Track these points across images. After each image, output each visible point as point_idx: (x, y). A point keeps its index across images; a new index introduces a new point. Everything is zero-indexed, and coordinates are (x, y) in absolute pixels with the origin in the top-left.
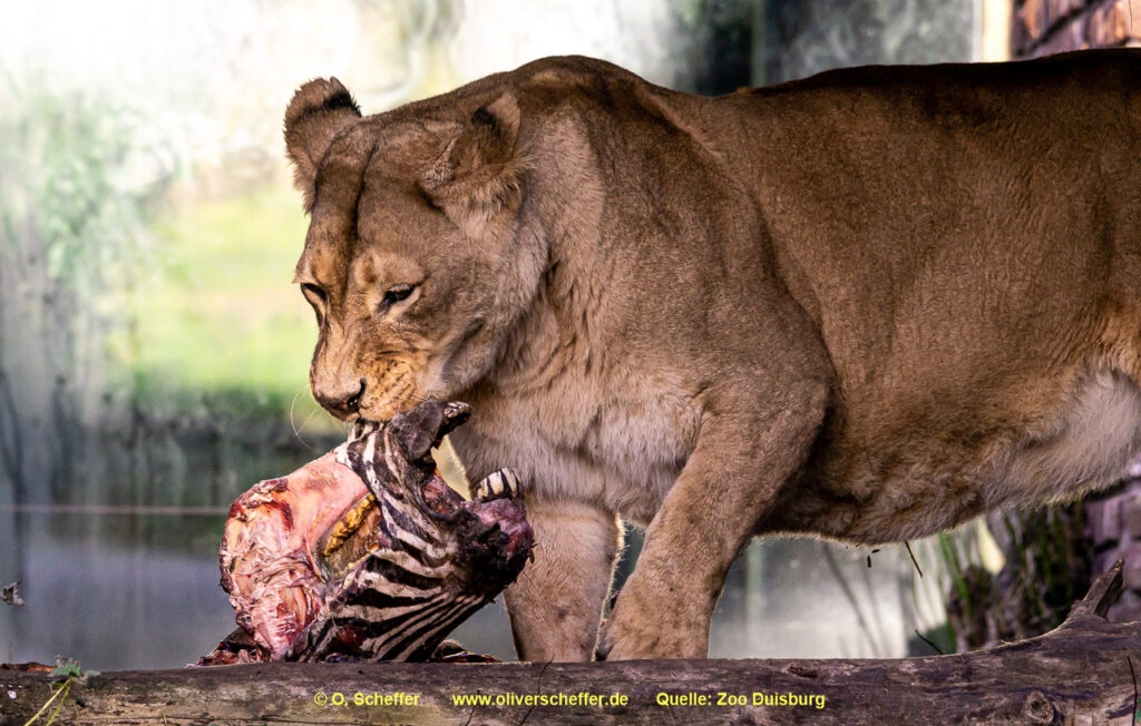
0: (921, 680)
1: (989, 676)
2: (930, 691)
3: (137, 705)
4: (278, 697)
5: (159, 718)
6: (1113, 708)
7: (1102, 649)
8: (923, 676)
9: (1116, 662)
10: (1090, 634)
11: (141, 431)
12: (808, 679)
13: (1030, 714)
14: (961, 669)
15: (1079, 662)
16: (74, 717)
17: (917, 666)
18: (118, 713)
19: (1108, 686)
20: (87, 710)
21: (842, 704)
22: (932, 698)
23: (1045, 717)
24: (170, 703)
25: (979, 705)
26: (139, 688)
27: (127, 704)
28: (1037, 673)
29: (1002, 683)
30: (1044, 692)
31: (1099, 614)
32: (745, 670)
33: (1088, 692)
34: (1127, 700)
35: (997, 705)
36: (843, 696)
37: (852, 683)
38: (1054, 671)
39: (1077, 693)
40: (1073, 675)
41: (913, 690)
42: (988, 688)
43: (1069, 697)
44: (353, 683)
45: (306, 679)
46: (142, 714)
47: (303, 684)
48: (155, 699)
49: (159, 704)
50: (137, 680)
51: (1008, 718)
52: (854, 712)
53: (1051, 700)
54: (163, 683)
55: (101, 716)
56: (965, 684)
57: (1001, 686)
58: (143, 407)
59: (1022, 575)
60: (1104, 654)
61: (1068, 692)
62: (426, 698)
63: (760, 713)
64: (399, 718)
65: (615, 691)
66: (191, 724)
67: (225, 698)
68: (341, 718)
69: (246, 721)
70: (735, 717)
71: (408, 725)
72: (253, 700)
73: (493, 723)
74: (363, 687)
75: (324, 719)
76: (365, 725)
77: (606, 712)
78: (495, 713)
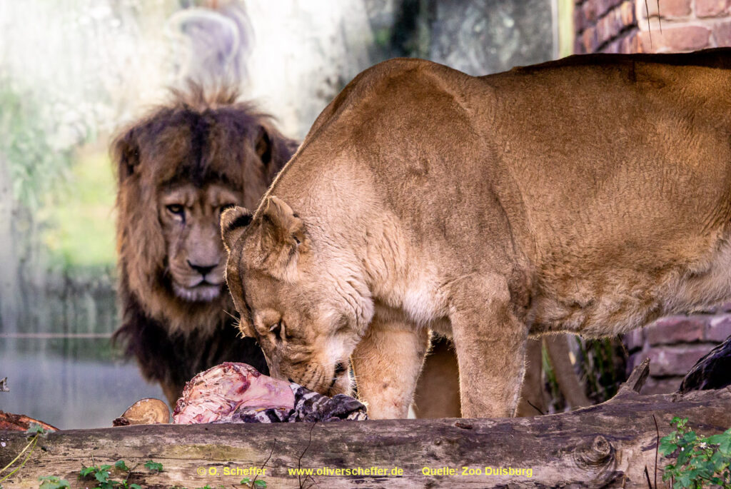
0: (533, 430)
1: (572, 427)
2: (538, 436)
3: (77, 450)
4: (158, 444)
5: (89, 457)
6: (645, 445)
7: (638, 411)
8: (534, 427)
9: (646, 418)
10: (631, 402)
11: (70, 290)
12: (466, 430)
13: (596, 449)
14: (556, 423)
15: (624, 418)
16: (40, 457)
17: (531, 422)
18: (65, 454)
19: (642, 432)
20: (47, 453)
21: (487, 445)
22: (539, 440)
23: (605, 451)
24: (95, 448)
25: (567, 444)
26: (77, 440)
27: (70, 449)
28: (600, 425)
29: (579, 431)
30: (604, 436)
31: (636, 390)
32: (430, 425)
33: (630, 436)
34: (653, 440)
35: (577, 444)
36: (487, 440)
37: (493, 432)
38: (610, 424)
39: (623, 437)
40: (621, 426)
41: (528, 436)
42: (572, 434)
43: (619, 439)
44: (201, 435)
45: (175, 433)
46: (79, 455)
47: (173, 436)
48: (86, 446)
49: (89, 449)
50: (77, 435)
51: (584, 452)
52: (494, 449)
53: (608, 441)
54: (91, 436)
55: (55, 456)
56: (558, 432)
57: (579, 433)
58: (71, 276)
59: (586, 367)
60: (639, 414)
61: (618, 436)
62: (245, 443)
63: (439, 450)
64: (229, 456)
65: (355, 438)
66: (108, 461)
67: (128, 445)
68: (195, 456)
69: (140, 458)
70: (425, 452)
71: (234, 460)
72: (144, 446)
73: (284, 458)
74: (208, 437)
75: (185, 456)
76: (209, 460)
77: (350, 450)
78: (285, 452)
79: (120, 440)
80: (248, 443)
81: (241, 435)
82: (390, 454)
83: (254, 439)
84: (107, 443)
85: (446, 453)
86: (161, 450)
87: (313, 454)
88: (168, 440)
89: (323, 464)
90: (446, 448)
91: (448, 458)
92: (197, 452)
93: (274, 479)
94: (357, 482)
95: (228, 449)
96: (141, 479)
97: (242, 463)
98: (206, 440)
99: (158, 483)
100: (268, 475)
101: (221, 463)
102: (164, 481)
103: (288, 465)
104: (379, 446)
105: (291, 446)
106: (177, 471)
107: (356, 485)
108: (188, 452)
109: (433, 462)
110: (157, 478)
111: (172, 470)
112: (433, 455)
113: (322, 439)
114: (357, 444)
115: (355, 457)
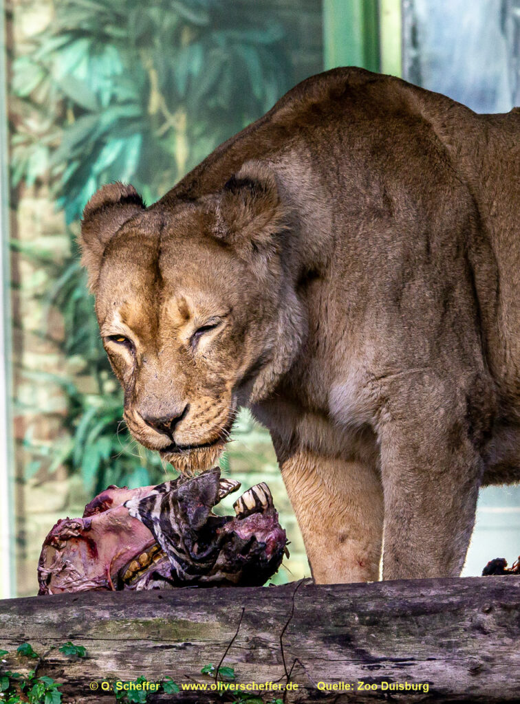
62: (210, 616)
63: (488, 620)
64: (185, 634)
65: (371, 606)
66: (9, 644)
67: (40, 621)
68: (136, 635)
69: (56, 640)
70: (468, 624)
71: (193, 640)
72: (63, 623)
73: (264, 635)
74: (156, 609)
75: (122, 636)
76: (157, 640)
77: (361, 623)
78: (267, 627)
79: (29, 615)
80: (214, 616)
81: (206, 604)
82: (419, 626)
83: (225, 610)
84: (10, 620)
85: (499, 624)
86: (88, 628)
87: (307, 629)
88: (99, 613)
89: (320, 642)
90: (499, 617)
91: (502, 632)
92: (139, 630)
93: (249, 666)
94: (371, 668)
95: (185, 624)
96: (58, 670)
97: (204, 644)
98: (154, 613)
99: (81, 674)
100: (241, 661)
101: (173, 644)
102: (91, 671)
103: (271, 645)
104: (404, 616)
105: (277, 618)
106: (109, 657)
107: (369, 672)
108: (125, 630)
109: (480, 637)
110: (80, 667)
111: (102, 655)
112: (479, 628)
113: (322, 608)
114: (372, 614)
115: (369, 633)
